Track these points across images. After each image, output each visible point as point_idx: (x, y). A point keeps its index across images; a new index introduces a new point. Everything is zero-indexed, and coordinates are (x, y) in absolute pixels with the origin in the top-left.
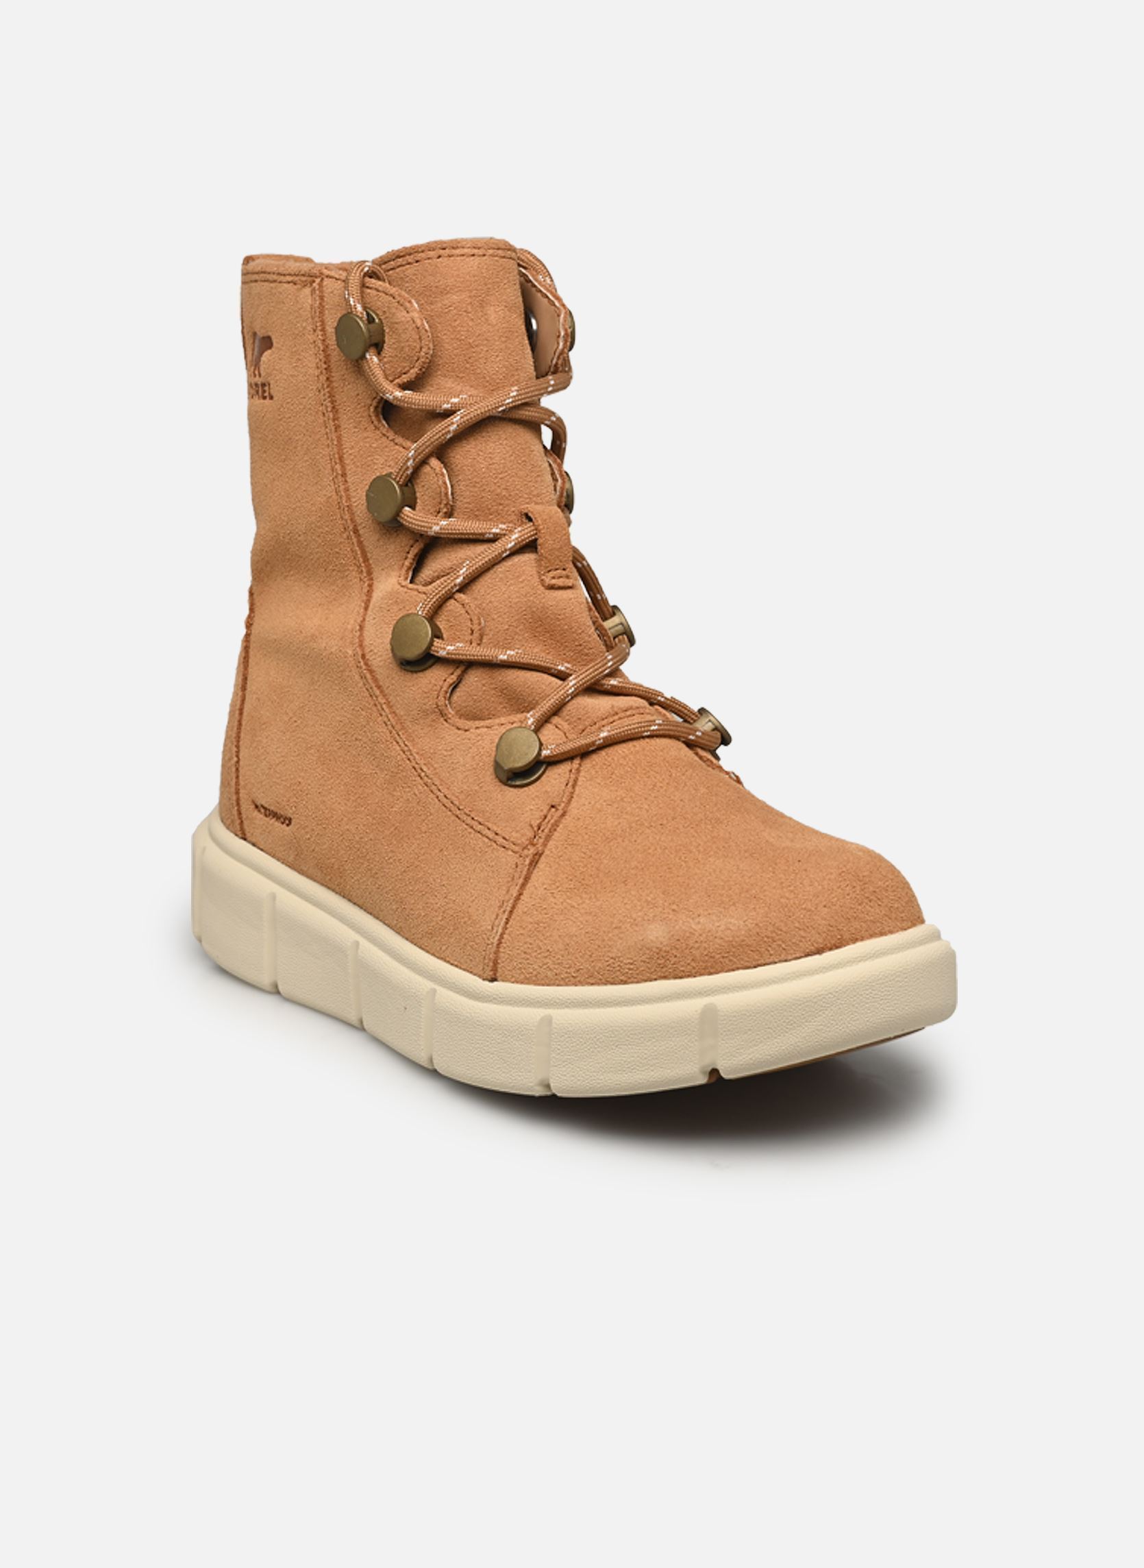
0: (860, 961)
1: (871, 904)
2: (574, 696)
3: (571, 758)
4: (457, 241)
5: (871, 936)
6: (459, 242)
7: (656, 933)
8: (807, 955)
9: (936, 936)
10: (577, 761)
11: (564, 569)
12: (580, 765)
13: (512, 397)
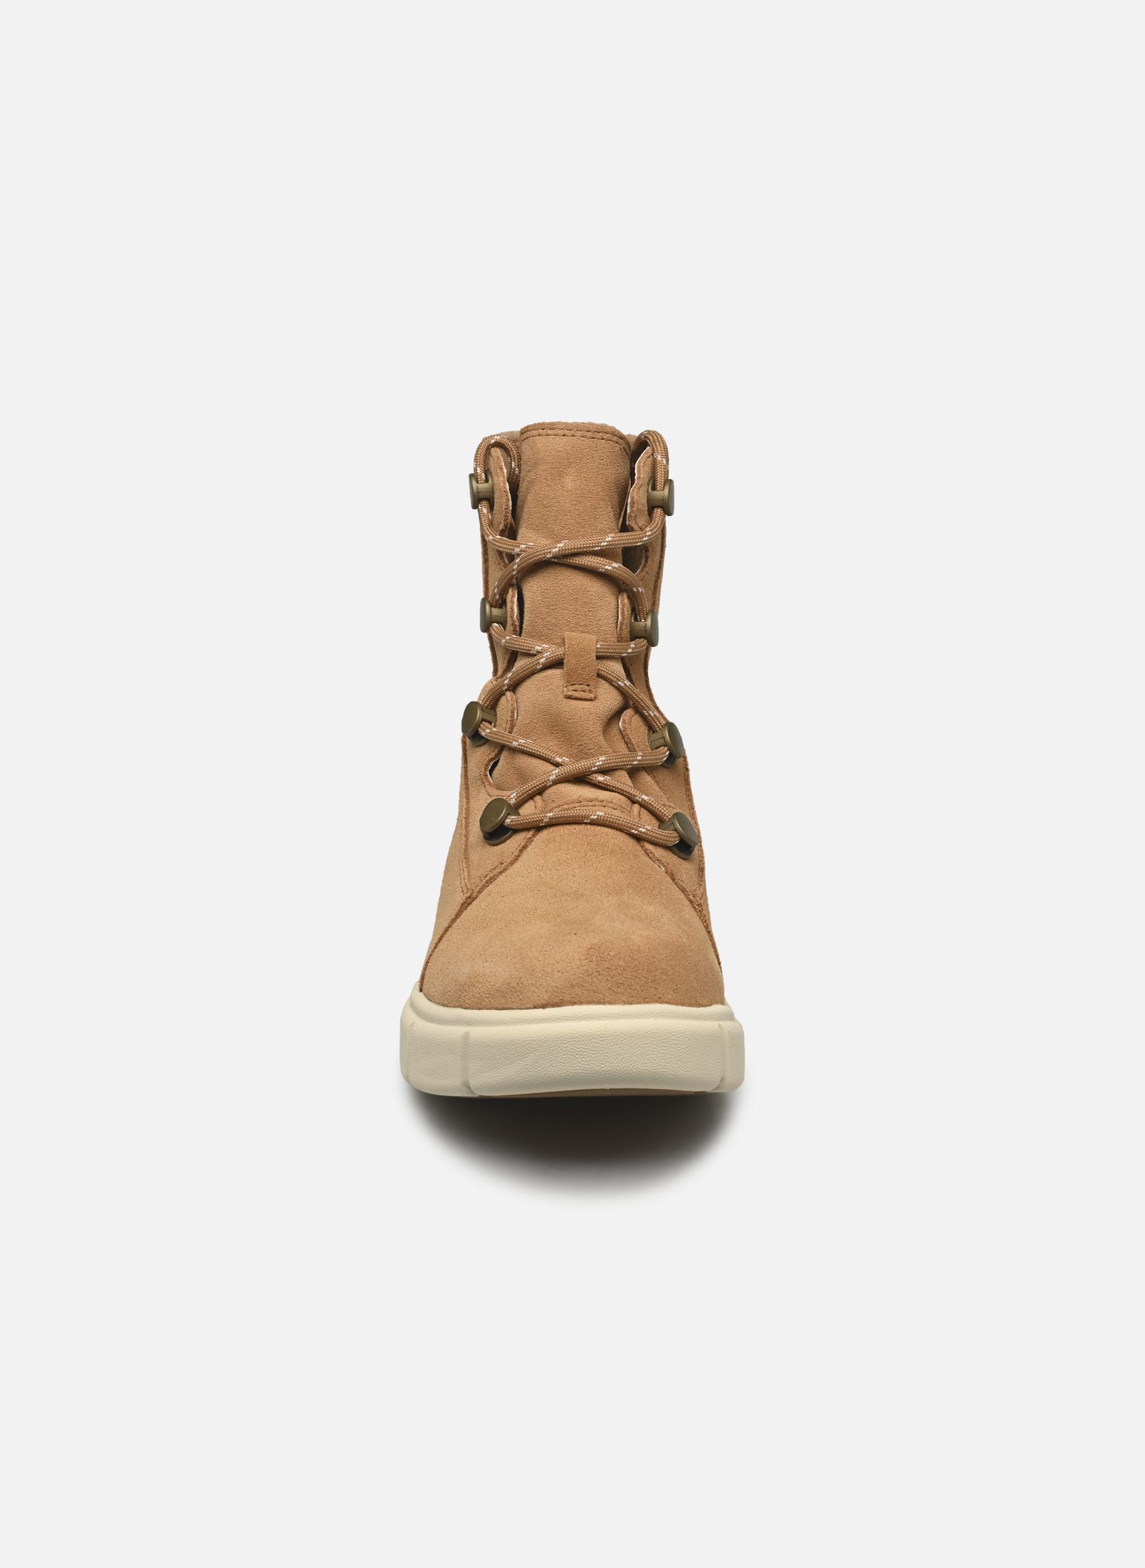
0: (568, 1020)
1: (600, 977)
2: (556, 782)
3: (528, 829)
4: (554, 424)
5: (589, 1003)
6: (555, 425)
8: (535, 1007)
9: (730, 1017)
10: (531, 833)
11: (588, 685)
12: (533, 835)
13: (607, 542)
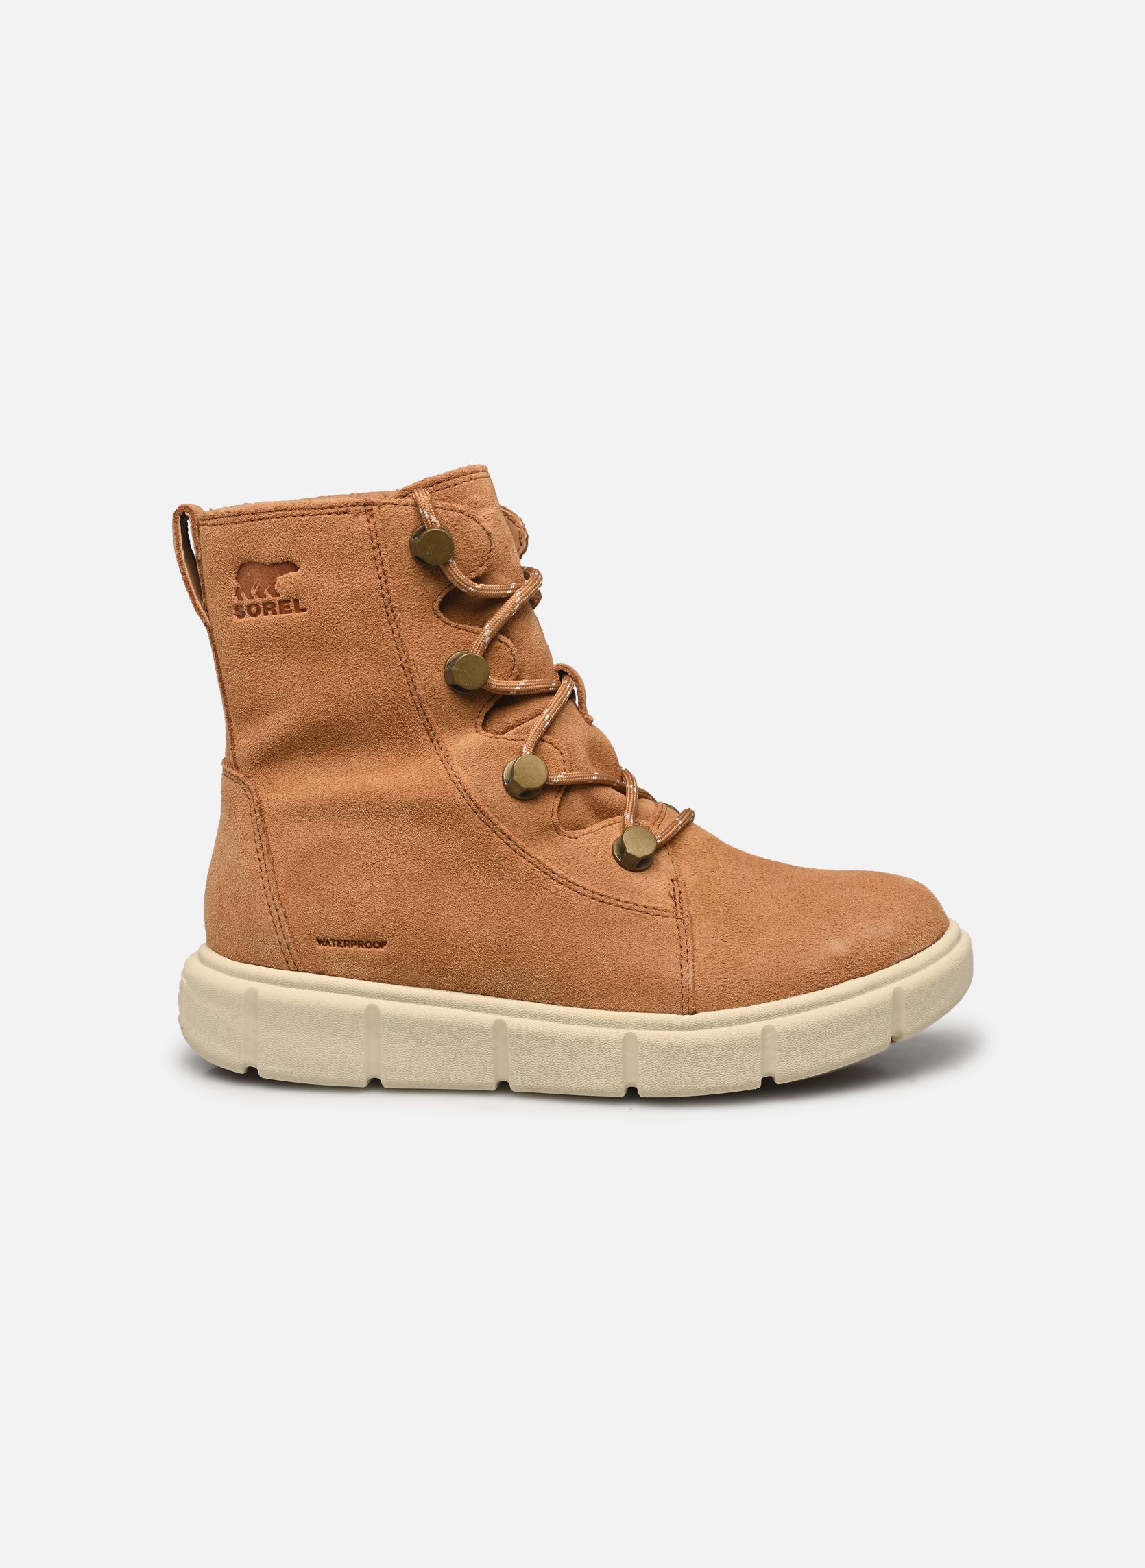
7: (838, 947)
